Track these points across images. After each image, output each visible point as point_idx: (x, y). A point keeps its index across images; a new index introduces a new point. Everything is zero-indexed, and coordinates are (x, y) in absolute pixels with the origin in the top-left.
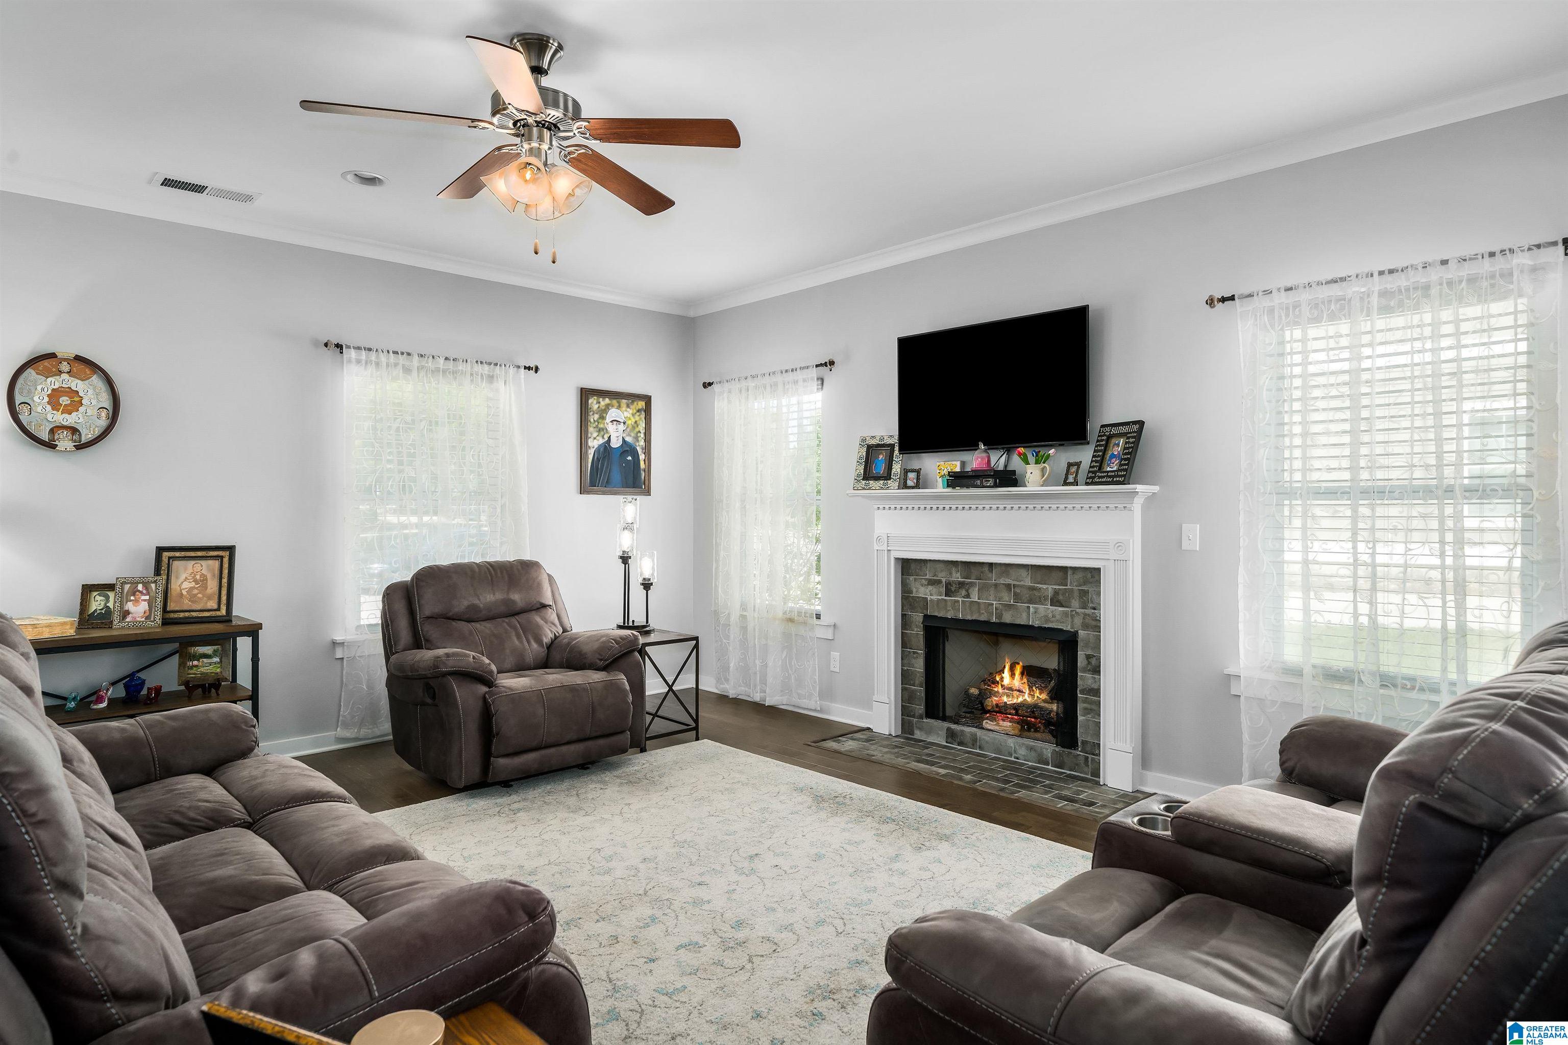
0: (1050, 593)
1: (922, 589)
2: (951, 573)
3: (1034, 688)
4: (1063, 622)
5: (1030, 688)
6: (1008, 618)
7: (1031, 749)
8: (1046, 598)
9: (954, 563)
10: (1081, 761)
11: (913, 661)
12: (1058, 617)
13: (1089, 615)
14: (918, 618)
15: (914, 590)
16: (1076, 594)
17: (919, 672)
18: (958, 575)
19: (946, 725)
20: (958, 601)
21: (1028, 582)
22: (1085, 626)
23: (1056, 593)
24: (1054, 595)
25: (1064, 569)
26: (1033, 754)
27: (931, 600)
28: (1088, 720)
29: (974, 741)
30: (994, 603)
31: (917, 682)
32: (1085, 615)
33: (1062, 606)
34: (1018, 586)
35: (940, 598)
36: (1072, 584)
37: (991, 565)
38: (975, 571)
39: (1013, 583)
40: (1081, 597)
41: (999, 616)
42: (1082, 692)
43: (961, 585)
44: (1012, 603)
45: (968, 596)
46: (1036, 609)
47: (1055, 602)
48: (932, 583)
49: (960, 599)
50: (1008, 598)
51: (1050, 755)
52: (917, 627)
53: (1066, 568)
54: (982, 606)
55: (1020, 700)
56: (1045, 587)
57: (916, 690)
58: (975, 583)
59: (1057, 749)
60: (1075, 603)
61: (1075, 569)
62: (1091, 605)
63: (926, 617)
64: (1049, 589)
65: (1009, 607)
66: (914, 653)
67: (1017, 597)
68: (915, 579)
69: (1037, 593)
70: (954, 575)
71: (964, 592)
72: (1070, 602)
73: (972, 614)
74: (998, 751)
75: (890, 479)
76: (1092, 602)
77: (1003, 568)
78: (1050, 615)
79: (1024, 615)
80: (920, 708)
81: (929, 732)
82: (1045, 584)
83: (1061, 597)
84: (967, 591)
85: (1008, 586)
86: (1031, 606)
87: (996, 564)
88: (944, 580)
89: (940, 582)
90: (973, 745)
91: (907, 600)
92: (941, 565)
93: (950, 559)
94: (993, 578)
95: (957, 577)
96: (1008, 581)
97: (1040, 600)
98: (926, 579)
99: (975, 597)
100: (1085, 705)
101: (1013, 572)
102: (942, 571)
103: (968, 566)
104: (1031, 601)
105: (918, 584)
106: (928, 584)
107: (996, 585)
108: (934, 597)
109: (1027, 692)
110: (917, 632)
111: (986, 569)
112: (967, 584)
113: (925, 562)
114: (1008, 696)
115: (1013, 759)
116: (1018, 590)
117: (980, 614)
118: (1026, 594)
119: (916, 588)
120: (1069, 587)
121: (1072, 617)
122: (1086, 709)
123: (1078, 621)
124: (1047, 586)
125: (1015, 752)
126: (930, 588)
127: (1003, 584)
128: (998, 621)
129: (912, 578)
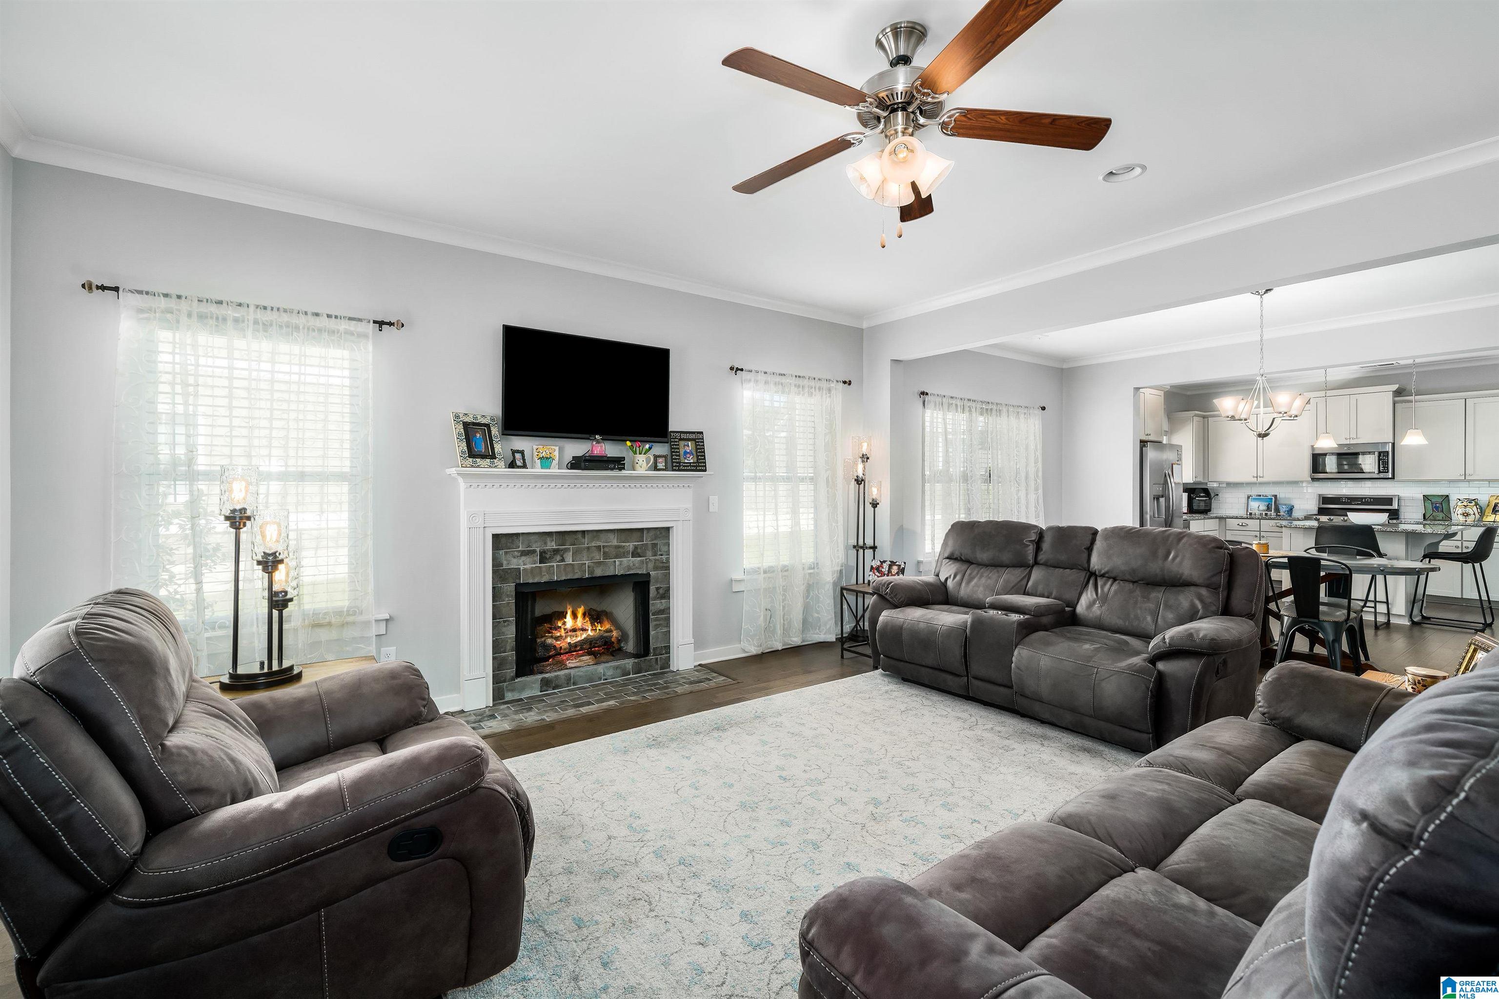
0: (631, 548)
1: (515, 561)
2: (546, 543)
3: (596, 623)
4: (641, 568)
5: (592, 624)
6: (598, 572)
7: (617, 667)
8: (628, 552)
9: (549, 534)
10: (653, 662)
11: (504, 629)
12: (637, 565)
13: (658, 560)
14: (509, 588)
15: (505, 563)
16: (650, 547)
17: (510, 638)
18: (553, 543)
19: (540, 676)
20: (554, 565)
21: (615, 543)
22: (656, 568)
23: (636, 547)
24: (635, 549)
25: (641, 530)
26: (619, 671)
27: (524, 570)
28: (657, 633)
29: (569, 680)
30: (587, 562)
31: (508, 648)
32: (655, 560)
33: (640, 556)
34: (607, 546)
35: (534, 566)
36: (647, 540)
37: (583, 532)
38: (569, 539)
39: (602, 544)
40: (653, 548)
41: (592, 572)
42: (653, 615)
43: (556, 552)
44: (602, 560)
45: (563, 560)
46: (621, 562)
47: (635, 554)
48: (524, 553)
49: (555, 564)
50: (598, 557)
51: (631, 667)
52: (508, 596)
53: (643, 529)
54: (576, 567)
55: (584, 636)
56: (627, 544)
57: (507, 656)
58: (569, 549)
59: (636, 661)
60: (649, 553)
61: (648, 529)
62: (659, 553)
63: (518, 586)
64: (630, 546)
65: (600, 563)
66: (504, 622)
67: (606, 555)
68: (506, 553)
69: (621, 550)
70: (549, 543)
71: (558, 558)
72: (646, 553)
73: (566, 575)
74: (590, 680)
75: (495, 458)
76: (660, 551)
77: (595, 534)
78: (632, 564)
79: (612, 567)
80: (511, 671)
81: (523, 689)
82: (628, 542)
83: (639, 551)
84: (562, 556)
85: (599, 548)
86: (617, 560)
87: (588, 531)
88: (538, 550)
89: (534, 551)
90: (568, 684)
91: (499, 573)
92: (536, 537)
93: (541, 531)
94: (586, 542)
95: (552, 545)
96: (599, 543)
97: (624, 555)
98: (518, 551)
99: (569, 560)
100: (655, 623)
101: (602, 535)
102: (536, 542)
103: (562, 535)
104: (617, 557)
105: (509, 557)
106: (521, 555)
107: (588, 548)
108: (528, 566)
109: (590, 628)
110: (509, 602)
111: (580, 536)
112: (562, 550)
113: (517, 535)
114: (571, 636)
115: (602, 681)
116: (606, 550)
117: (574, 573)
118: (613, 552)
119: (507, 560)
120: (645, 542)
121: (647, 563)
122: (656, 625)
123: (651, 565)
124: (629, 544)
125: (604, 675)
126: (523, 558)
127: (595, 546)
128: (590, 576)
129: (501, 552)
